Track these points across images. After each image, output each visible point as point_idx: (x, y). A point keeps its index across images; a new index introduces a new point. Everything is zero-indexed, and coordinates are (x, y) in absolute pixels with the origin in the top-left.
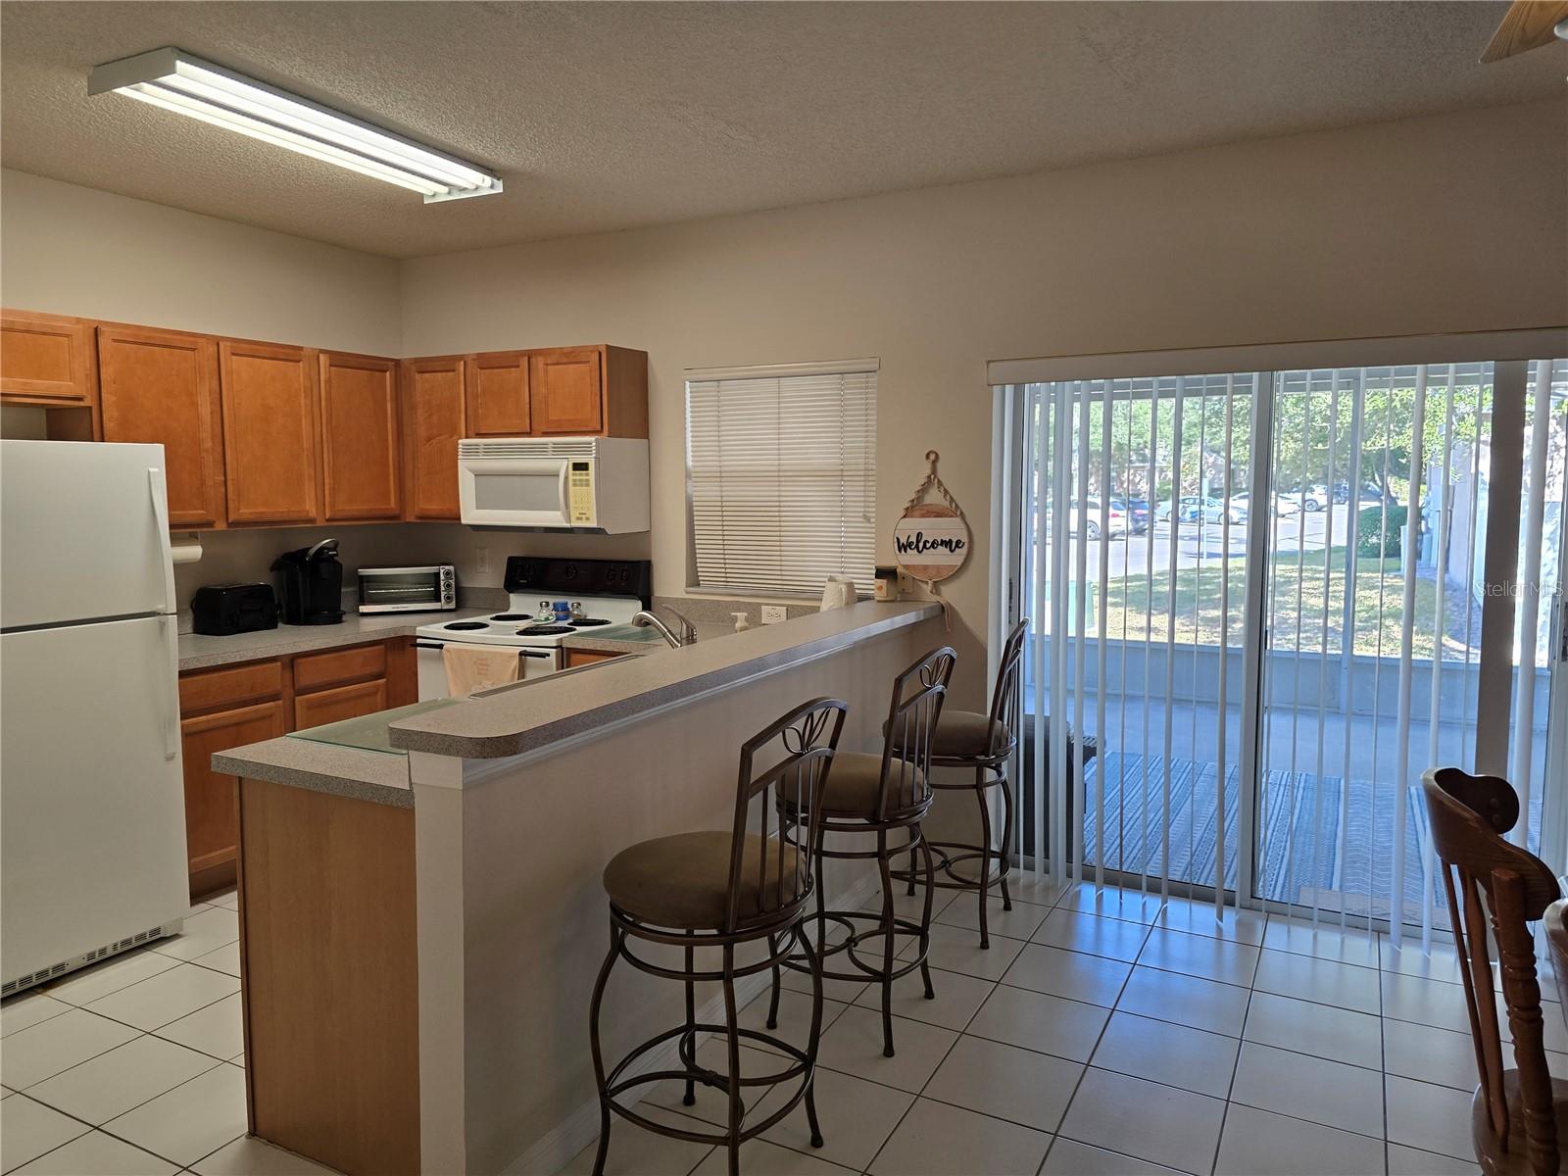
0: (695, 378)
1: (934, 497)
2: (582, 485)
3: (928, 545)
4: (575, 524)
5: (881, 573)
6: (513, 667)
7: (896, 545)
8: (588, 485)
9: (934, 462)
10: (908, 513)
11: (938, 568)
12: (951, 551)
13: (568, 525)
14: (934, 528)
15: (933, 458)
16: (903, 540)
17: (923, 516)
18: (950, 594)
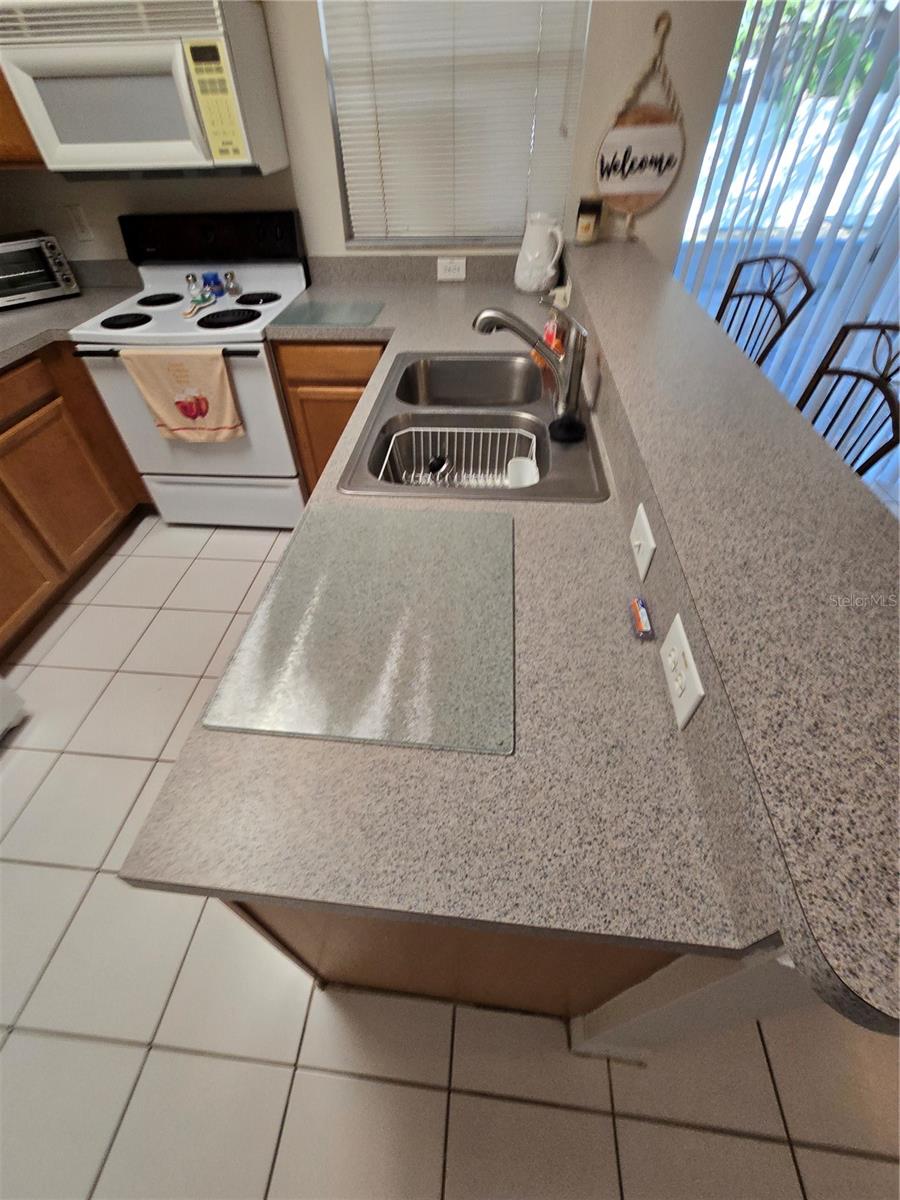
1: (653, 95)
2: (216, 91)
3: (636, 165)
4: (221, 161)
5: (585, 207)
6: (219, 374)
7: (598, 167)
8: (225, 90)
9: (665, 34)
10: (622, 119)
11: (641, 196)
12: (659, 172)
13: (208, 164)
14: (644, 141)
15: (663, 27)
16: (608, 160)
17: (636, 124)
18: (643, 227)
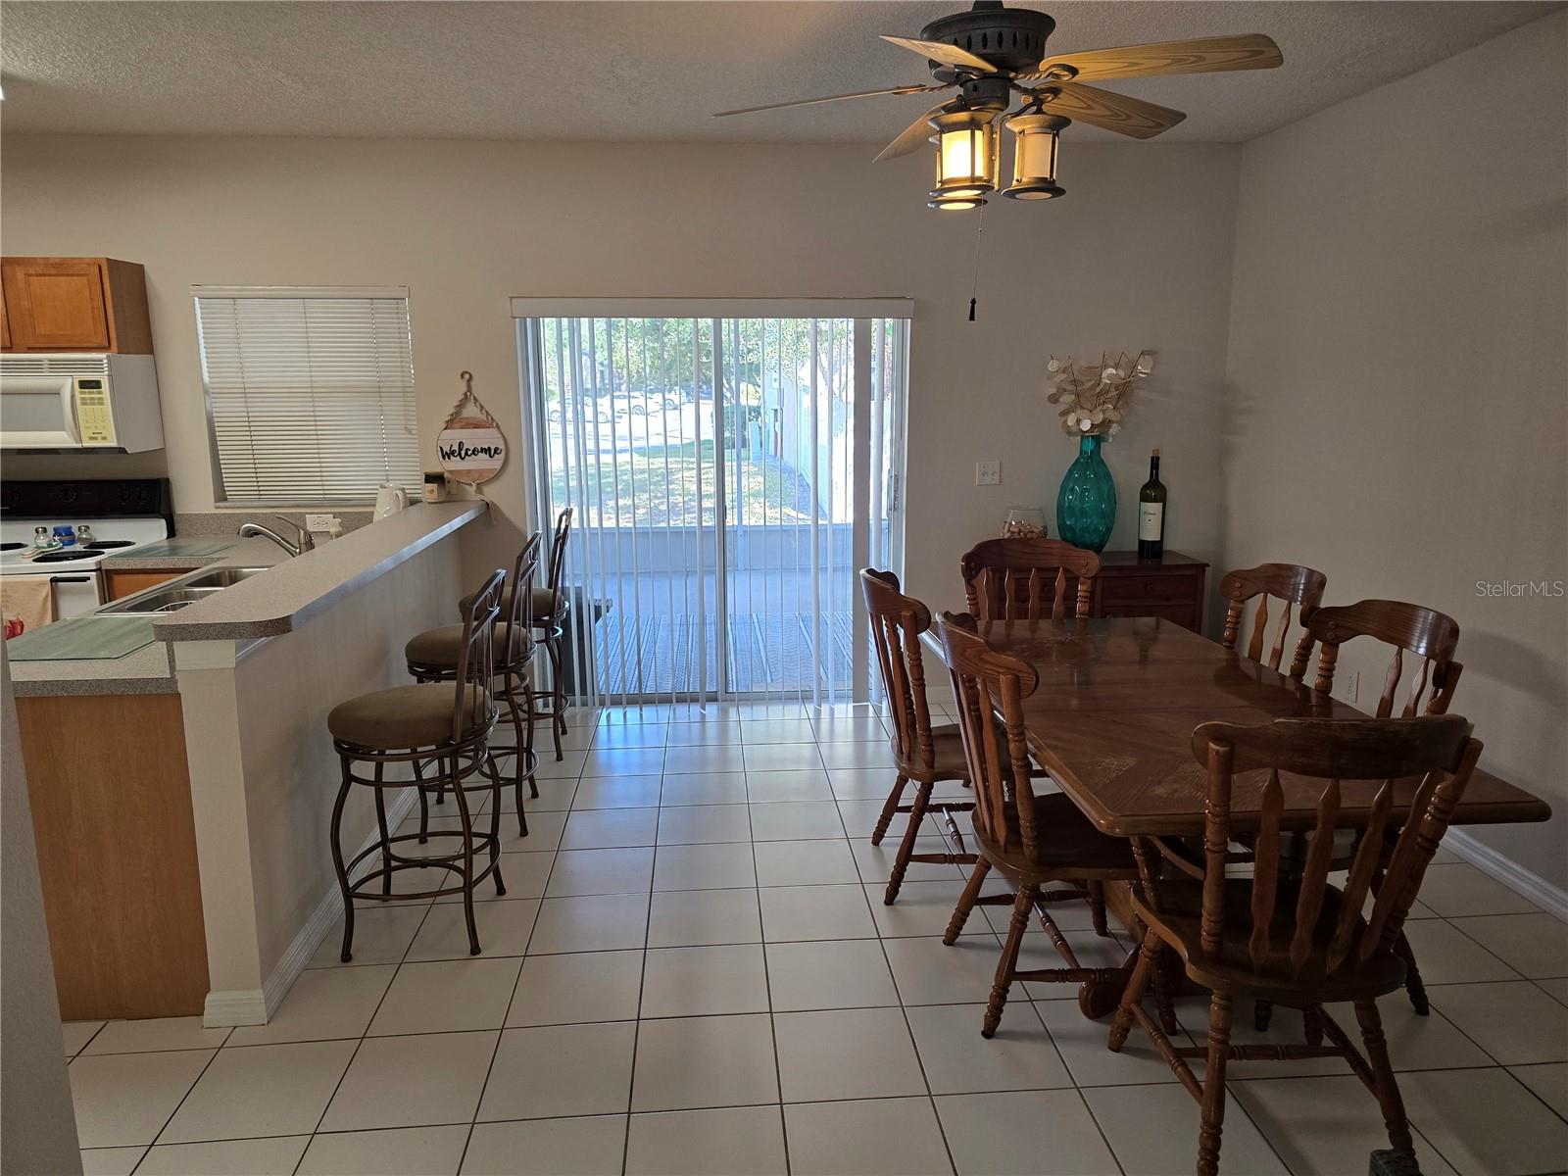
0: (203, 293)
1: (471, 411)
2: (93, 404)
3: (469, 453)
4: (87, 444)
5: (430, 478)
6: (44, 594)
7: (440, 453)
8: (102, 404)
9: (469, 381)
10: (449, 424)
11: (481, 472)
12: (491, 457)
13: (79, 446)
14: (472, 438)
15: (468, 377)
16: (446, 449)
17: (462, 428)
18: (491, 493)
